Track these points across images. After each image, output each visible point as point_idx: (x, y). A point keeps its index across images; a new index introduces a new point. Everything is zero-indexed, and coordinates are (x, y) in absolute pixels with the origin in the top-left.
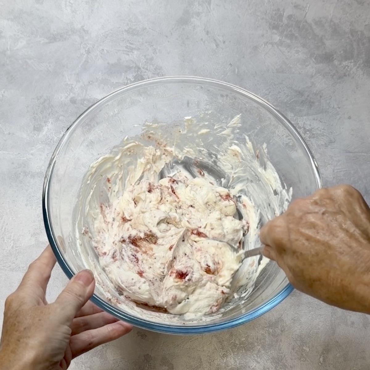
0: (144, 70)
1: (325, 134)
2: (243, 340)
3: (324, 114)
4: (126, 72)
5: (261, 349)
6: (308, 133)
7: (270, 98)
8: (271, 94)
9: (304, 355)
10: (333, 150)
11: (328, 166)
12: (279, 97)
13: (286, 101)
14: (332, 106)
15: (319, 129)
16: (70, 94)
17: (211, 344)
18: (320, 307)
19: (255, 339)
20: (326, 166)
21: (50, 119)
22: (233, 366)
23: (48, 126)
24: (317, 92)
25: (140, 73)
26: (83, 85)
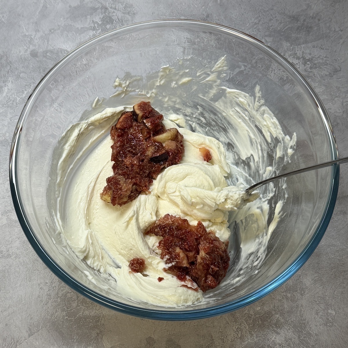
0: (113, 10)
1: (328, 62)
2: (258, 309)
3: (325, 39)
4: (91, 14)
5: (280, 317)
6: (308, 63)
7: (260, 27)
8: (261, 23)
9: (330, 319)
10: (340, 80)
11: (336, 99)
12: (271, 25)
13: (279, 29)
14: (333, 29)
15: (321, 57)
16: (29, 47)
17: (221, 318)
18: (343, 262)
19: (271, 306)
20: (334, 99)
21: (10, 78)
22: (250, 341)
23: (8, 86)
24: (314, 15)
25: (108, 14)
26: (44, 35)
